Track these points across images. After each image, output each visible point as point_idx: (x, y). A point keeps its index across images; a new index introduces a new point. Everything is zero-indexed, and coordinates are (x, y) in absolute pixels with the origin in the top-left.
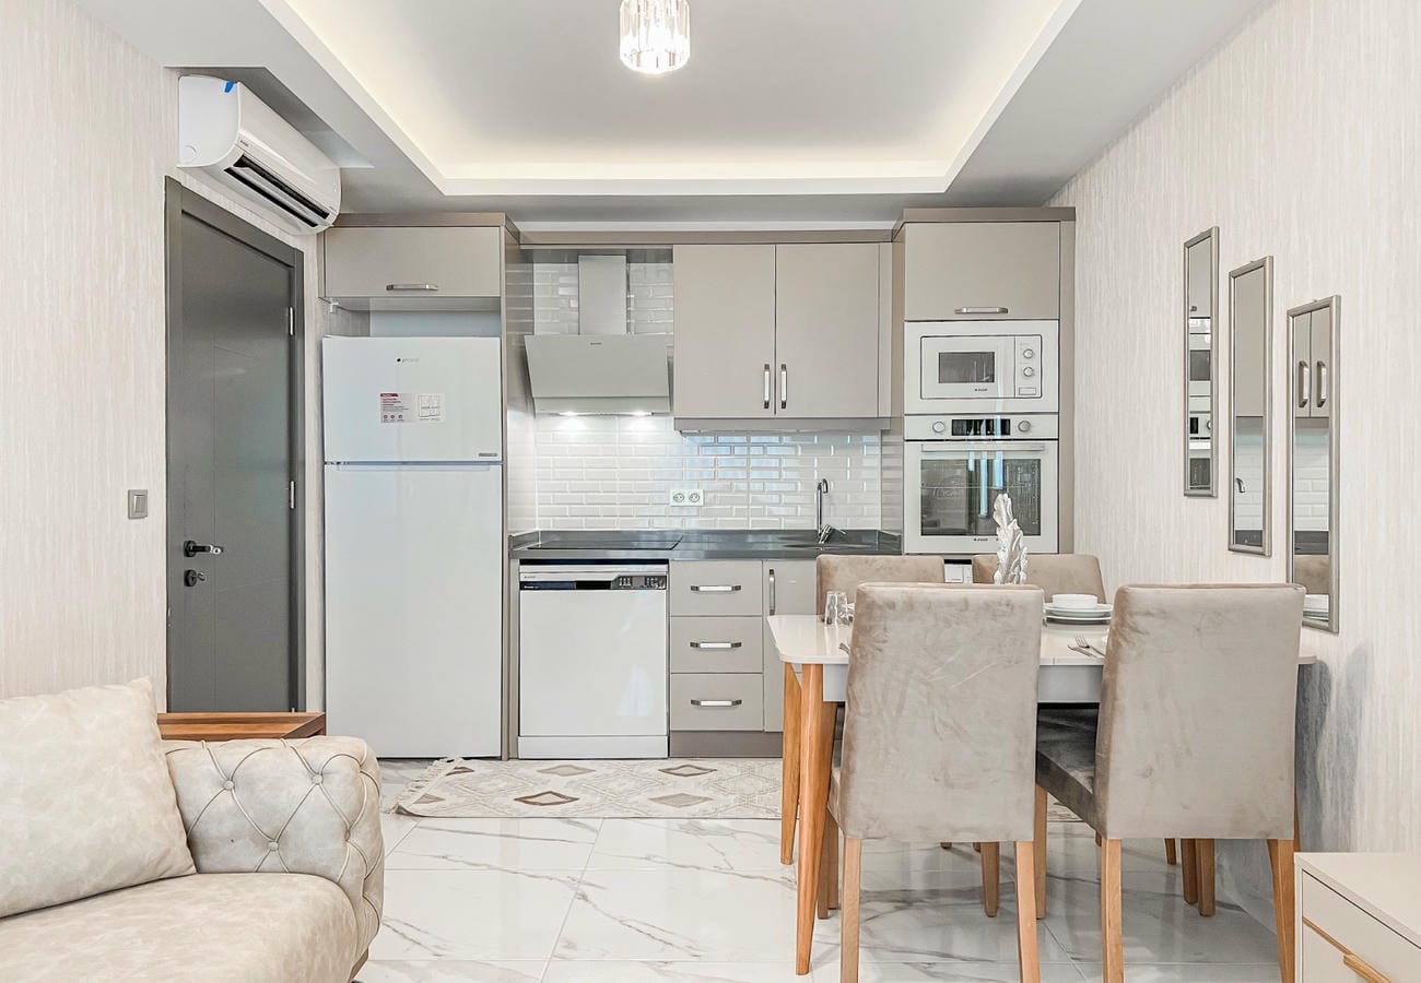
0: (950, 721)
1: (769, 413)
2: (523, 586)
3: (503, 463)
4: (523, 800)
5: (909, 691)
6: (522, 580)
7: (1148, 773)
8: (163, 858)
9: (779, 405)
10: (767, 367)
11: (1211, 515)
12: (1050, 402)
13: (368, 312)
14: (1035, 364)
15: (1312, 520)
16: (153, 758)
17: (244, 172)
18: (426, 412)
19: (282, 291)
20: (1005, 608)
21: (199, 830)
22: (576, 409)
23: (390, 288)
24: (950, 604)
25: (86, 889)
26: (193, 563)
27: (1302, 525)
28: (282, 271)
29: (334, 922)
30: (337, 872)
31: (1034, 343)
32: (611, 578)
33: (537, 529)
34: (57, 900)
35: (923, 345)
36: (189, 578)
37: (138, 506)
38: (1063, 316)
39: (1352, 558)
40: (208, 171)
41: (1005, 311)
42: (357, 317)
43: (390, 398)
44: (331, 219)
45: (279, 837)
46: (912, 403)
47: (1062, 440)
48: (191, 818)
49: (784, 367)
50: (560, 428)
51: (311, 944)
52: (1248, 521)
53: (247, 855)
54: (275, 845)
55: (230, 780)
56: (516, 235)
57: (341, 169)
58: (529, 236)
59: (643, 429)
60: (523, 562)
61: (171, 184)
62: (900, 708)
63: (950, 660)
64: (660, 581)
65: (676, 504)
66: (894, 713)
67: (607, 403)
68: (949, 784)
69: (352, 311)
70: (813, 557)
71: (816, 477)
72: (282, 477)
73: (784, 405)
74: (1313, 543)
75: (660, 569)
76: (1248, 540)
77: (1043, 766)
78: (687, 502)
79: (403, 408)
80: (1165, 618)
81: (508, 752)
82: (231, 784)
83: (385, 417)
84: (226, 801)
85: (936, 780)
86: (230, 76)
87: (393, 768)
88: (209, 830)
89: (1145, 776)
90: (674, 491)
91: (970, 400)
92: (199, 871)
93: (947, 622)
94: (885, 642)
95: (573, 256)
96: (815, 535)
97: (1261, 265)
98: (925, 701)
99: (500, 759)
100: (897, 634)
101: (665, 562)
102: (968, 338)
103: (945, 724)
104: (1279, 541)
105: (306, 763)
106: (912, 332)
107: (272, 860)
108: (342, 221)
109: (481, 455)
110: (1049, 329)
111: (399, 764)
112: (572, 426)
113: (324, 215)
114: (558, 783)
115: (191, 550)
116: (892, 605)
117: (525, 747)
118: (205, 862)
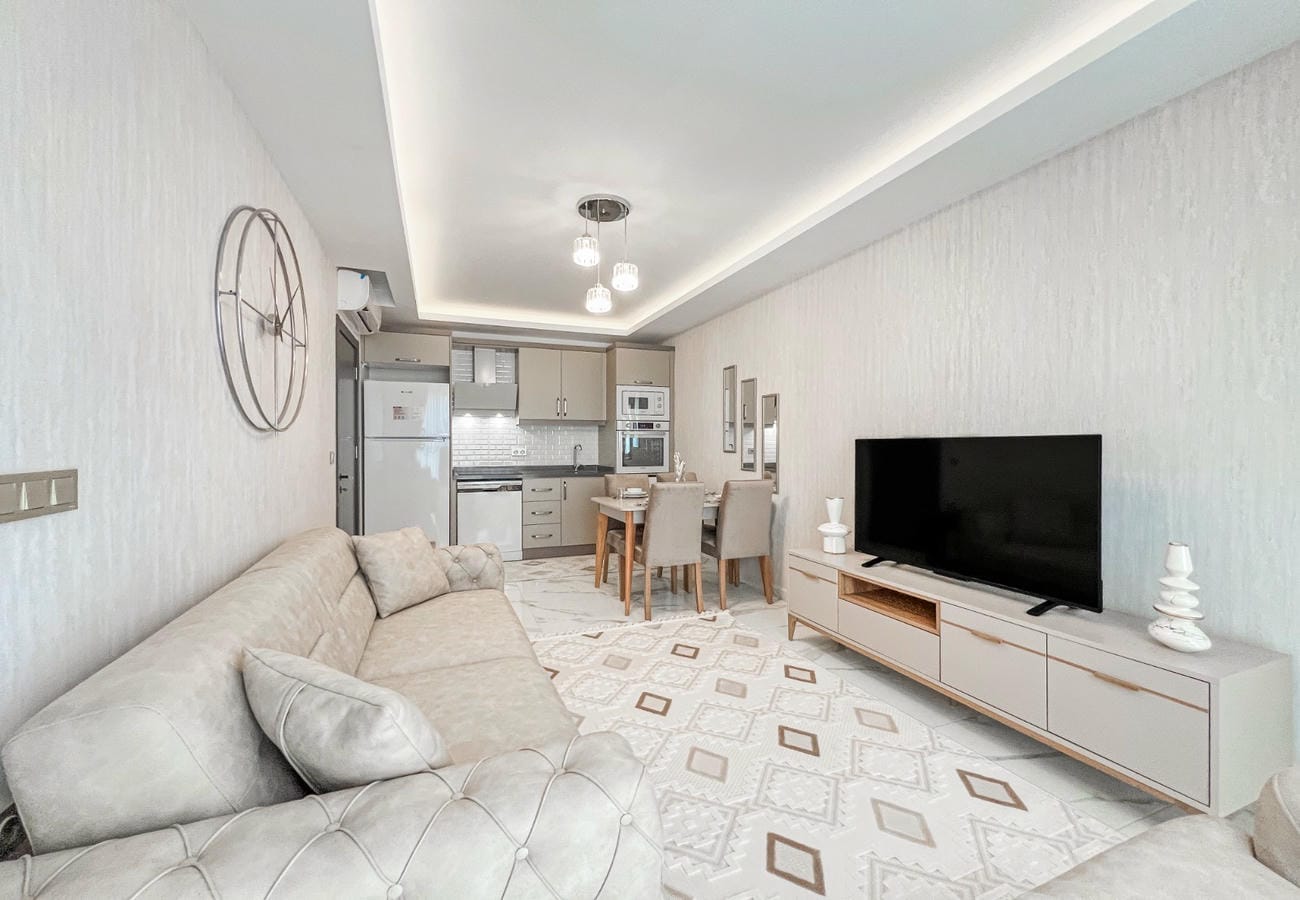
1: (559, 418)
2: (458, 491)
3: (450, 438)
6: (458, 488)
9: (563, 414)
10: (558, 399)
11: (736, 459)
12: (667, 417)
14: (662, 403)
15: (770, 459)
18: (412, 415)
19: (352, 359)
22: (472, 414)
23: (397, 360)
26: (342, 484)
27: (767, 461)
28: (353, 351)
31: (661, 395)
32: (498, 486)
34: (418, 600)
35: (623, 393)
36: (341, 489)
37: (332, 458)
38: (671, 385)
39: (784, 474)
41: (651, 382)
43: (398, 409)
44: (378, 329)
46: (618, 416)
47: (671, 431)
49: (565, 399)
52: (749, 459)
53: (466, 585)
55: (457, 559)
59: (501, 423)
60: (458, 480)
61: (337, 317)
64: (520, 488)
65: (514, 455)
70: (603, 476)
71: (573, 444)
73: (565, 414)
74: (771, 468)
75: (519, 483)
76: (749, 467)
77: (704, 545)
78: (519, 454)
79: (402, 414)
83: (396, 417)
86: (363, 273)
90: (515, 449)
91: (640, 415)
92: (458, 590)
95: (471, 348)
96: (574, 467)
97: (753, 380)
101: (520, 479)
102: (638, 392)
104: (759, 467)
106: (618, 389)
107: (475, 586)
109: (441, 435)
110: (667, 391)
112: (469, 421)
115: (341, 478)
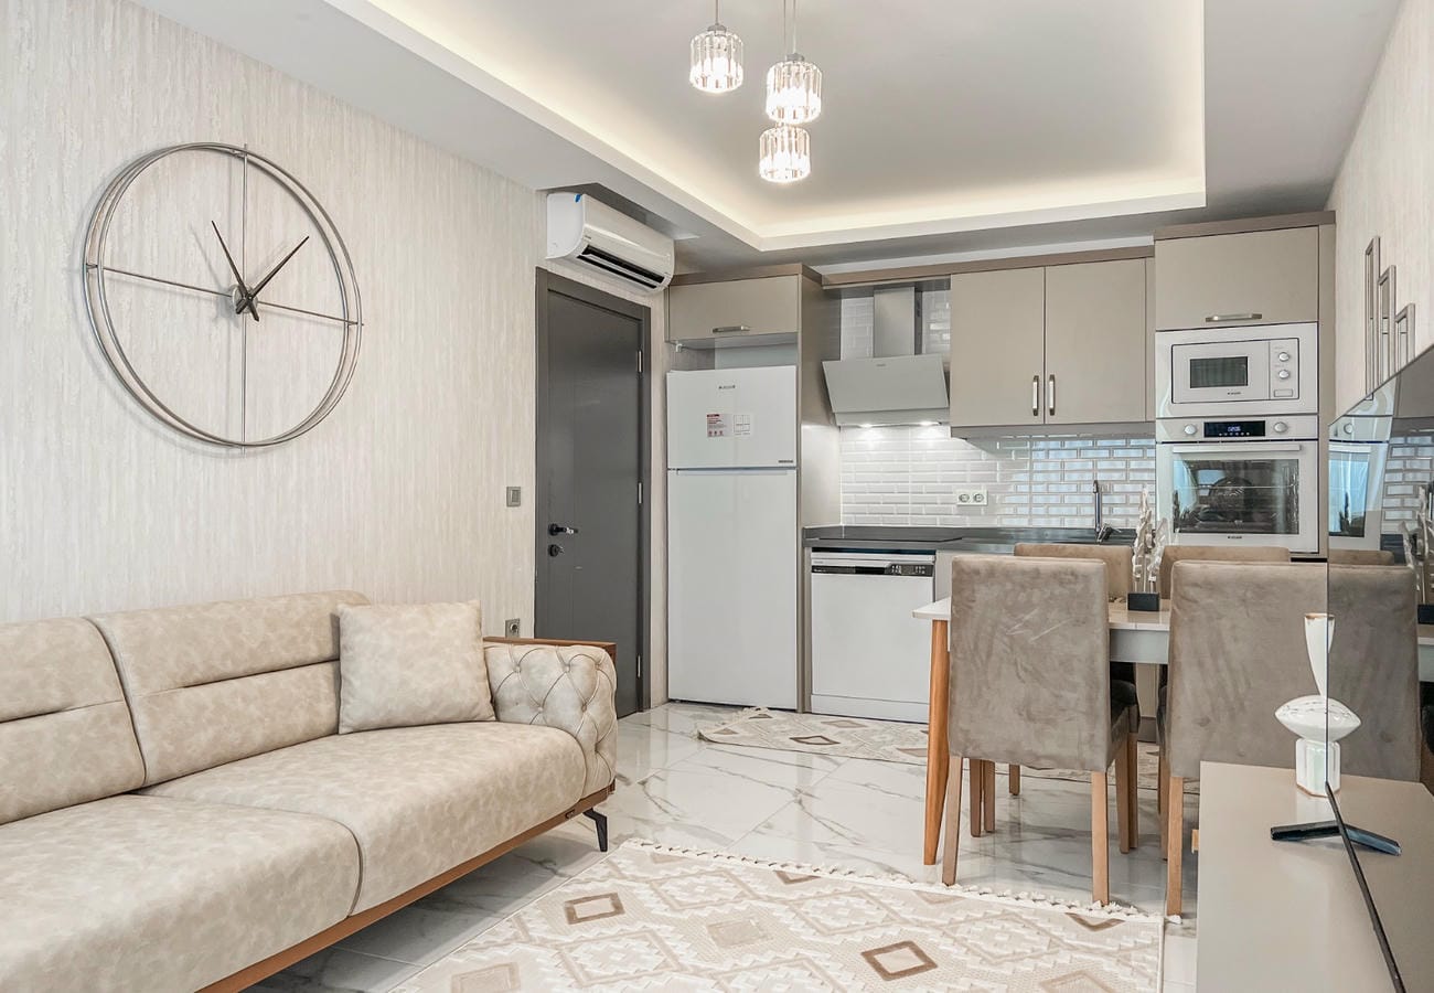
0: (1030, 668)
1: (1038, 420)
2: (815, 569)
3: (798, 468)
4: (796, 739)
5: (995, 641)
6: (813, 564)
7: (1204, 722)
8: (474, 708)
9: (1048, 412)
10: (1036, 378)
12: (1309, 402)
13: (714, 349)
14: (1292, 366)
16: (474, 648)
17: (590, 256)
18: (739, 428)
19: (631, 339)
20: (1070, 577)
21: (499, 695)
22: (872, 421)
23: (715, 331)
24: (1024, 573)
25: (429, 718)
26: (556, 540)
28: (633, 324)
29: (564, 757)
30: (575, 730)
31: (1291, 346)
32: (885, 565)
33: (842, 524)
34: (414, 722)
35: (1175, 353)
36: (553, 551)
37: (514, 497)
38: (1322, 318)
40: (566, 259)
41: (1259, 317)
42: (701, 355)
43: (713, 419)
44: (667, 281)
45: (543, 704)
46: (1162, 408)
47: (1322, 440)
48: (495, 687)
49: (1052, 378)
50: (861, 438)
51: (543, 763)
53: (525, 713)
54: (541, 709)
55: (518, 666)
56: (818, 278)
57: (675, 242)
58: (830, 279)
59: (931, 436)
60: (816, 550)
61: (540, 272)
62: (989, 655)
63: (1027, 617)
64: (927, 569)
65: (961, 503)
66: (984, 658)
67: (898, 416)
68: (1030, 718)
69: (698, 350)
72: (632, 480)
73: (1052, 412)
75: (928, 559)
78: (971, 502)
79: (720, 426)
80: (1211, 589)
81: (804, 707)
82: (518, 669)
83: (710, 433)
84: (515, 679)
85: (1020, 714)
86: (579, 190)
87: (715, 712)
88: (506, 695)
89: (1202, 725)
90: (961, 491)
91: (1222, 403)
92: (498, 720)
93: (1023, 587)
94: (974, 601)
95: (872, 291)
96: (1093, 532)
98: (1009, 650)
99: (793, 711)
100: (983, 594)
101: (932, 553)
102: (1221, 344)
103: (1026, 670)
105: (561, 658)
106: (1162, 342)
107: (539, 718)
108: (678, 281)
109: (780, 462)
110: (1308, 333)
111: (720, 709)
112: (870, 437)
113: (660, 279)
114: (831, 732)
115: (555, 530)
116: (977, 572)
117: (816, 703)
118: (502, 717)
